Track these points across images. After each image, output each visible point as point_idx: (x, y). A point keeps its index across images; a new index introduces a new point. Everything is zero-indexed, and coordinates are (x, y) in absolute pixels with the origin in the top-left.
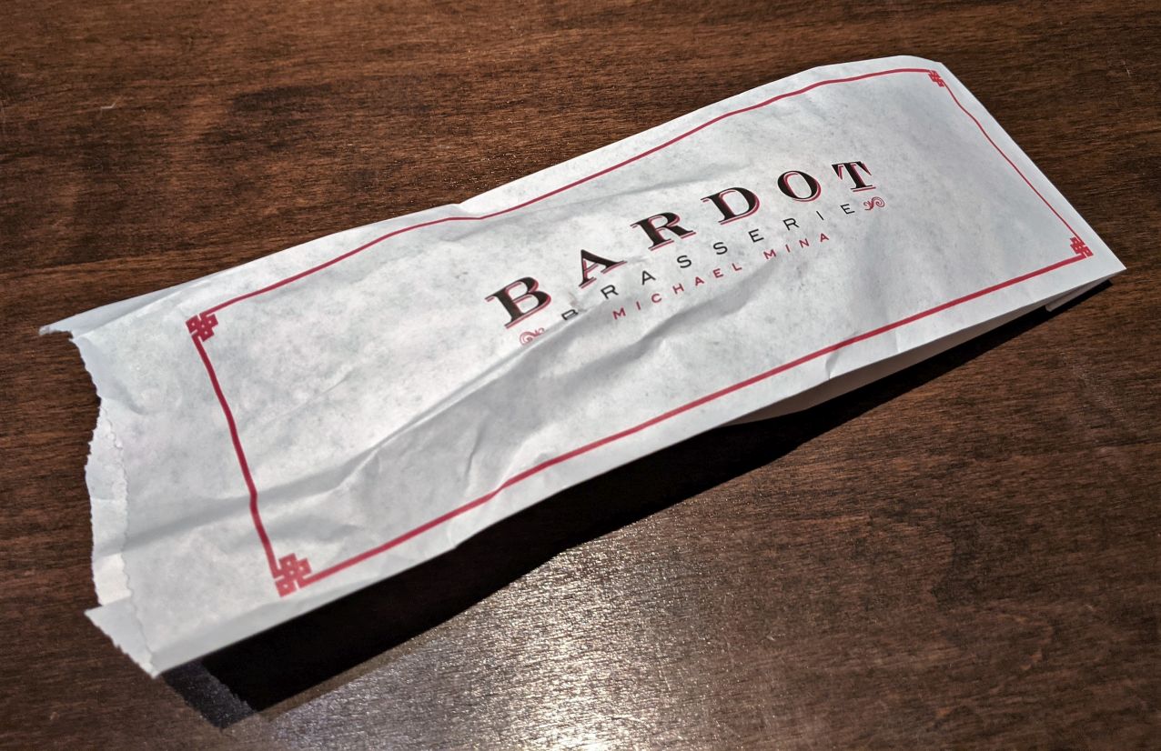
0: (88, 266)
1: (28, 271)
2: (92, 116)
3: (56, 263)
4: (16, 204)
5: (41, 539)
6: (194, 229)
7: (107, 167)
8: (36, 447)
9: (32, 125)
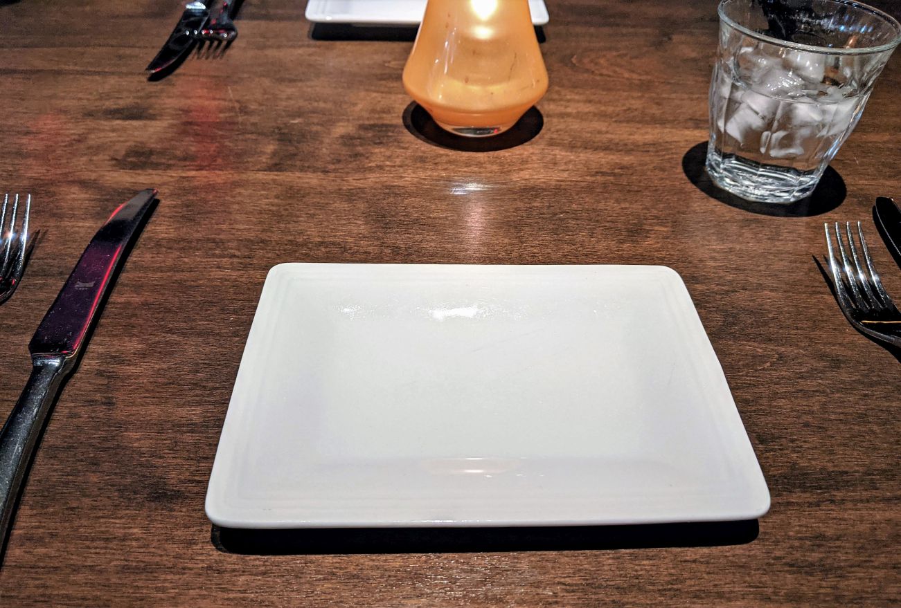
0: (276, 173)
1: (244, 171)
2: (285, 124)
3: (259, 170)
4: (241, 149)
5: (235, 260)
6: (332, 167)
7: (290, 141)
8: (238, 230)
9: (254, 124)
